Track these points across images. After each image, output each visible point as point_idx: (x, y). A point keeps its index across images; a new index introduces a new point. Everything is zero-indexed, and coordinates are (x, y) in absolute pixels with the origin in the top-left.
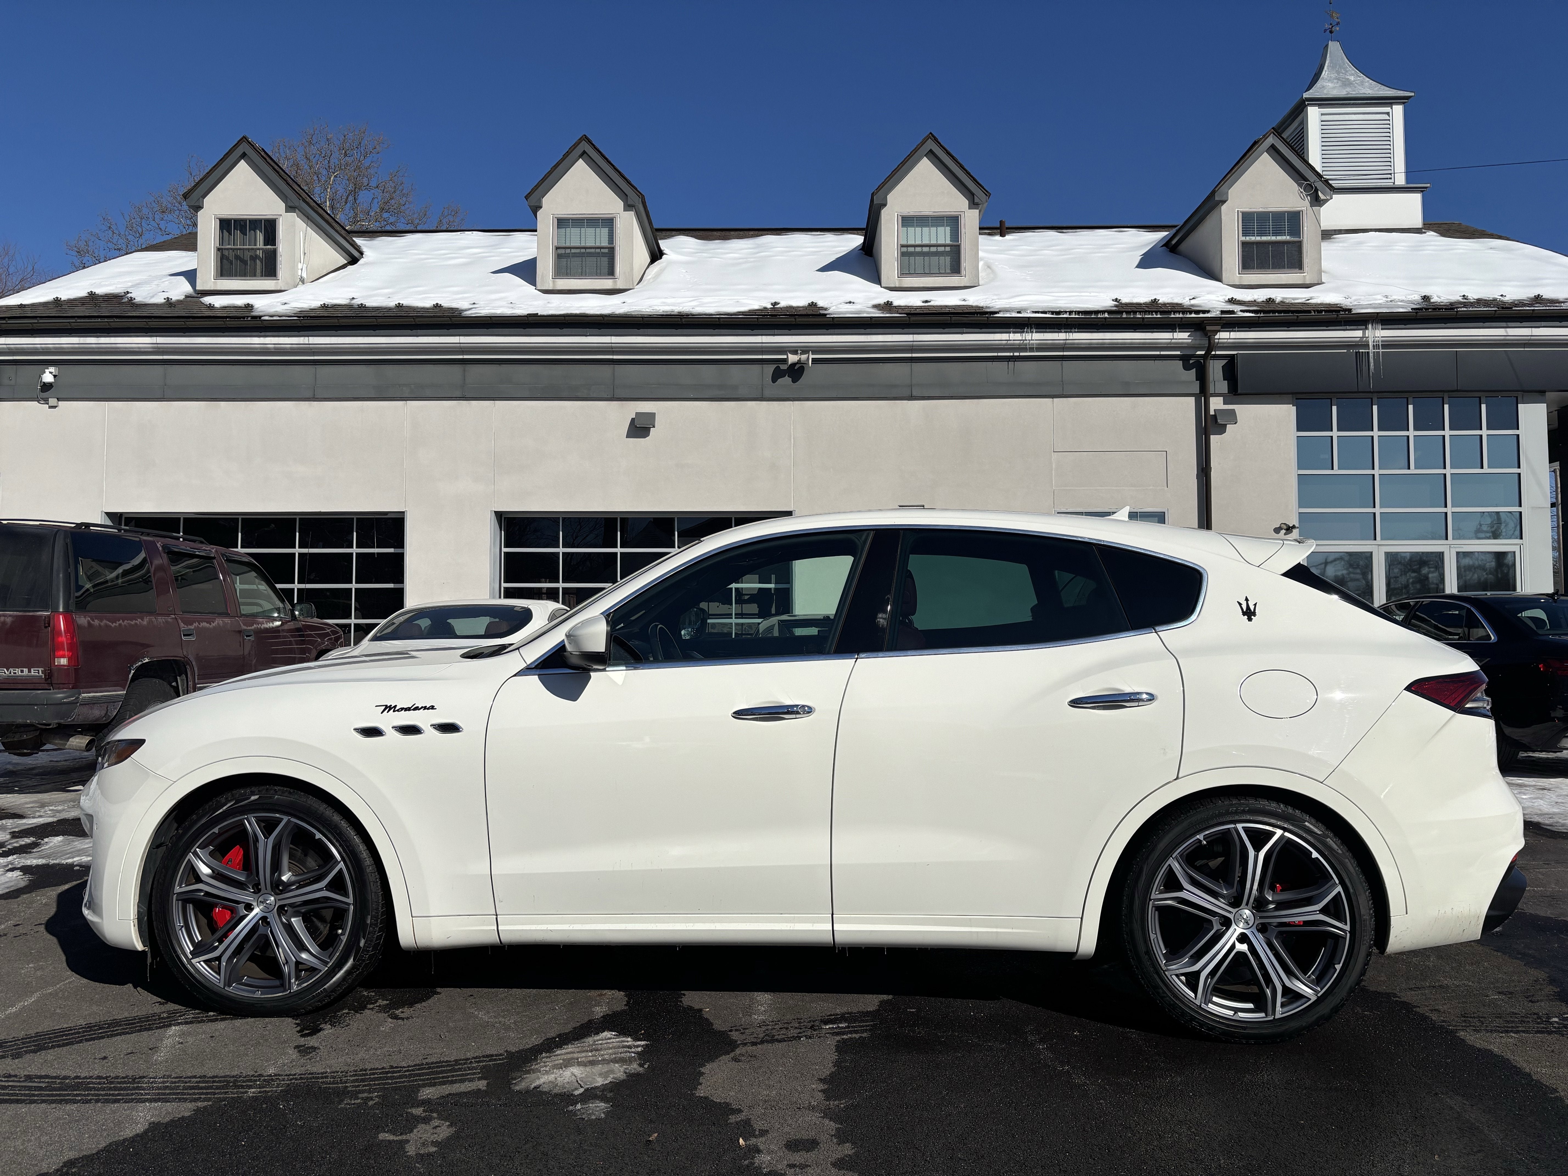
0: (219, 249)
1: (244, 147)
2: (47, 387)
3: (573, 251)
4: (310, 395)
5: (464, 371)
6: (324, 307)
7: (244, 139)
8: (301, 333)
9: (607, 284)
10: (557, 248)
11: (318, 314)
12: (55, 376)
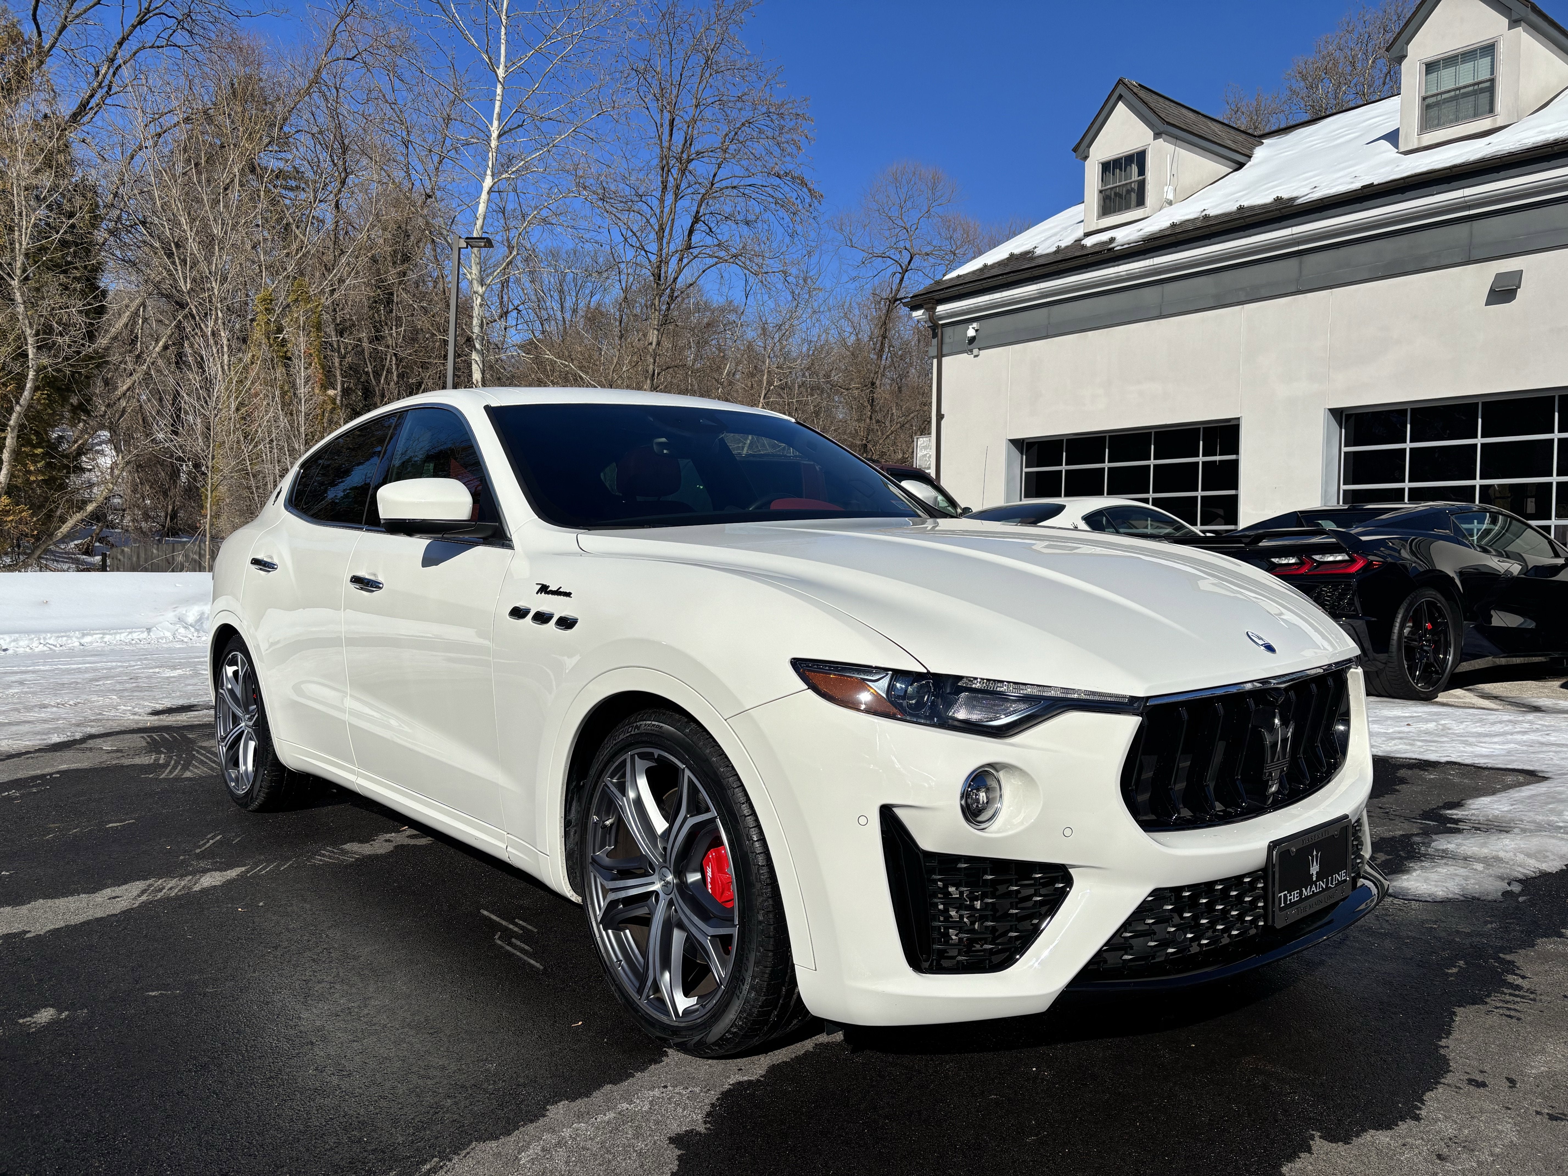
0: (1101, 192)
1: (1121, 90)
2: (972, 340)
3: (1444, 96)
4: (1157, 313)
5: (1301, 263)
6: (1174, 225)
7: (1120, 82)
8: (1147, 256)
9: (1485, 124)
10: (1424, 99)
11: (1167, 233)
12: (977, 331)
